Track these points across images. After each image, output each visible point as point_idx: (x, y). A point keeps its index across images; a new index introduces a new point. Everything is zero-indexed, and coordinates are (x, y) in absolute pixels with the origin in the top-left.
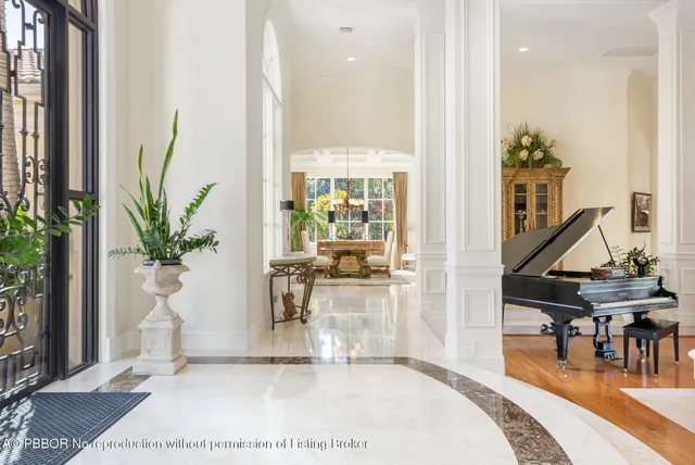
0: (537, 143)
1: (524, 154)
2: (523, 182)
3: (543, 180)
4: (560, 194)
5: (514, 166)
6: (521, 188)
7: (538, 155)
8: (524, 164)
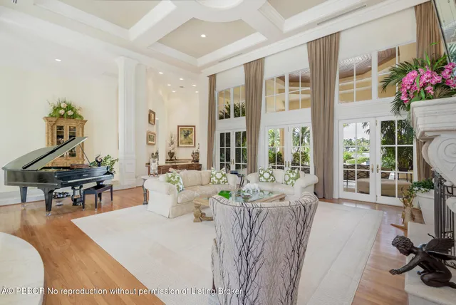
0: (69, 107)
1: (62, 112)
2: (62, 125)
3: (74, 124)
4: (83, 132)
5: (56, 117)
6: (61, 128)
7: (70, 113)
8: (62, 116)
